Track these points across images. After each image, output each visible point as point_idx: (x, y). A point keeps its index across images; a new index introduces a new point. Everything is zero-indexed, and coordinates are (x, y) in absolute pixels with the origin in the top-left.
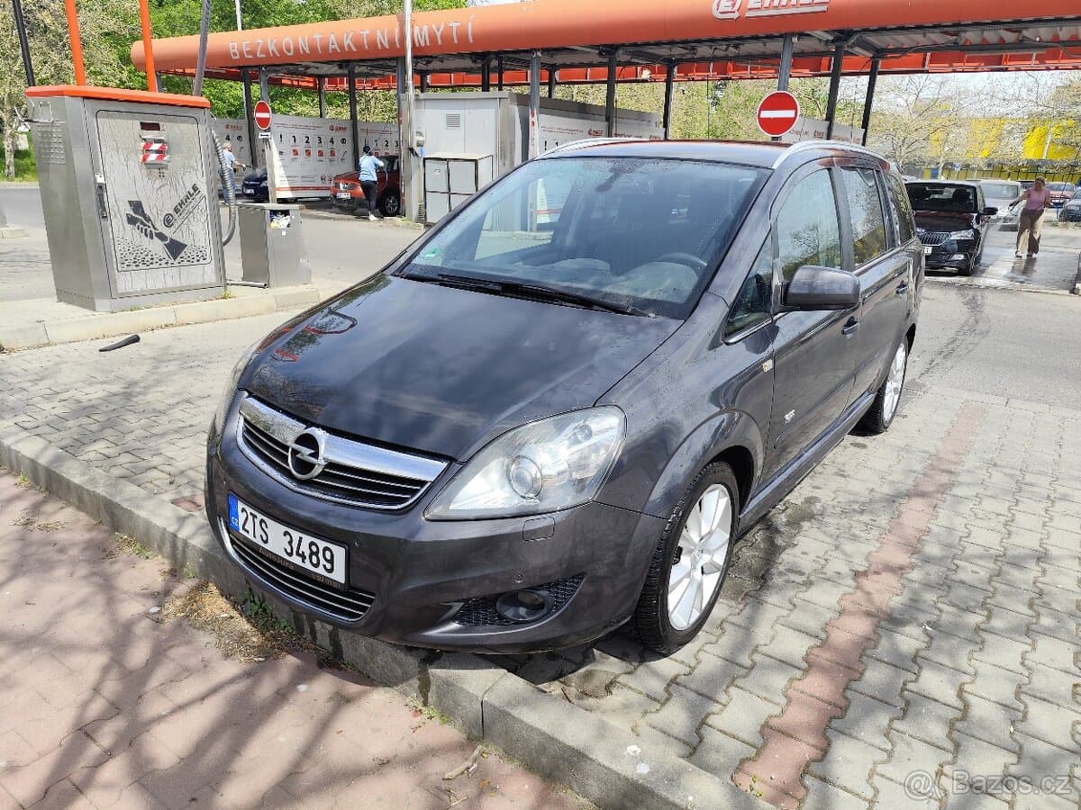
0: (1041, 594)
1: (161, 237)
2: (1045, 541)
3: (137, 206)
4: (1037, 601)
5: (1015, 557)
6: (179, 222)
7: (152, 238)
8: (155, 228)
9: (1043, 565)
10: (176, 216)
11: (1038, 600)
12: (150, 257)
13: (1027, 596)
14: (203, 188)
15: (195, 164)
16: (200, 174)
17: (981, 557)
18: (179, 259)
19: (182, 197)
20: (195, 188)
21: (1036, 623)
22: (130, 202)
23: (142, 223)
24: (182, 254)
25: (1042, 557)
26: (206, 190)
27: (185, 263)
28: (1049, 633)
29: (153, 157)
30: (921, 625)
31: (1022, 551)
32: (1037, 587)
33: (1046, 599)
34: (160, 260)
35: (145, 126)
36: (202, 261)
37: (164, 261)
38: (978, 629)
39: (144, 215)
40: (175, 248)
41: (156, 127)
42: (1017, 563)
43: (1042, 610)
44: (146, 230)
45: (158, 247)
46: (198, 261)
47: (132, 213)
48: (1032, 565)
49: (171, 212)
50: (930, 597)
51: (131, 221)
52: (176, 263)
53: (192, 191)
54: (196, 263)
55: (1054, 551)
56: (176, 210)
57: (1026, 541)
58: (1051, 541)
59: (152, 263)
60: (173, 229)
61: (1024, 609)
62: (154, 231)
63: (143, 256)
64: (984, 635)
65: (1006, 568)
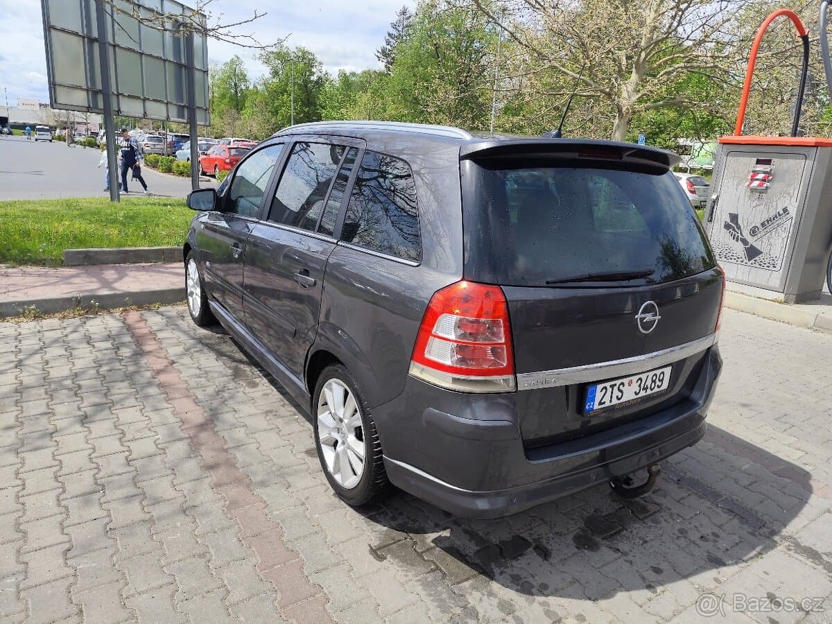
0: (76, 395)
1: (744, 242)
2: (87, 433)
3: (734, 218)
4: (77, 389)
5: (102, 410)
6: (762, 233)
7: (737, 241)
8: (742, 235)
9: (81, 413)
10: (761, 229)
11: (76, 391)
12: (730, 254)
13: (83, 390)
14: (793, 212)
15: (791, 192)
16: (794, 200)
17: (122, 400)
18: (752, 261)
19: (772, 214)
20: (785, 210)
21: (73, 379)
22: (730, 214)
23: (734, 230)
24: (757, 258)
25: (84, 419)
26: (795, 212)
27: (757, 265)
28: (66, 378)
29: (756, 183)
30: (125, 357)
31: (100, 416)
32: (80, 397)
33: (72, 393)
34: (738, 258)
35: (759, 162)
36: (771, 268)
37: (741, 259)
38: (100, 366)
39: (737, 224)
40: (752, 253)
41: (768, 162)
42: (99, 407)
43: (72, 386)
44: (735, 235)
45: (739, 248)
46: (769, 267)
47: (729, 221)
48: (89, 410)
49: (759, 225)
50: (131, 369)
51: (727, 226)
52: (749, 263)
53: (781, 212)
54: (765, 267)
55: (78, 428)
56: (763, 225)
57: (101, 427)
58: (82, 435)
59: (731, 259)
60: (755, 238)
61: (82, 383)
62: (740, 236)
63: (727, 252)
64: (95, 365)
65: (104, 400)
